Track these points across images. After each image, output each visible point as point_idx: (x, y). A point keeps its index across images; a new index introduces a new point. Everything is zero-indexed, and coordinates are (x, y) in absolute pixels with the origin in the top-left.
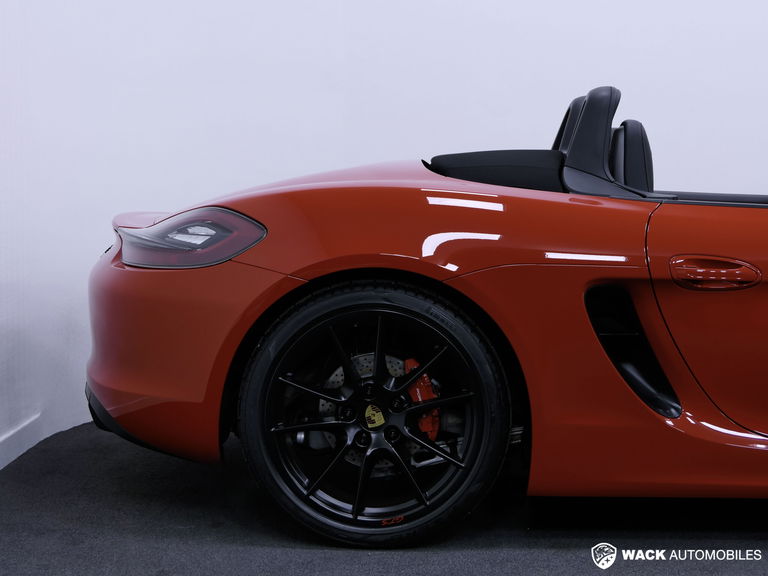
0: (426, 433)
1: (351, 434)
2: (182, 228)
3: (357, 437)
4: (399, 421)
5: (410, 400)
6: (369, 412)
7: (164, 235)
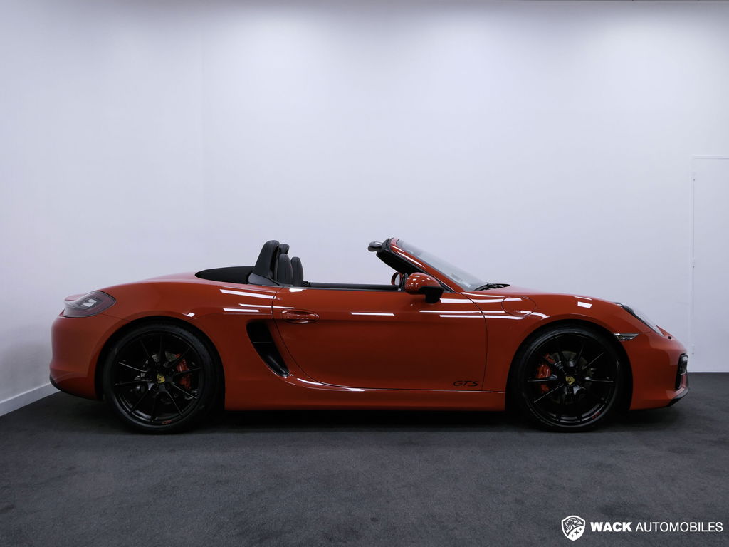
0: (184, 385)
1: (150, 386)
2: (86, 300)
3: (153, 387)
4: (170, 380)
5: (176, 371)
6: (158, 376)
7: (80, 303)
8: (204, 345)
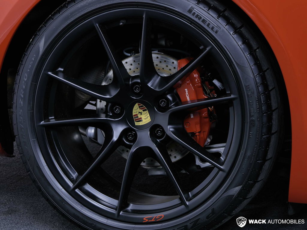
0: (193, 134)
1: (118, 131)
3: (124, 134)
4: (163, 119)
5: (178, 100)
6: (136, 110)
8: (245, 41)
